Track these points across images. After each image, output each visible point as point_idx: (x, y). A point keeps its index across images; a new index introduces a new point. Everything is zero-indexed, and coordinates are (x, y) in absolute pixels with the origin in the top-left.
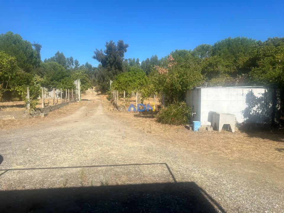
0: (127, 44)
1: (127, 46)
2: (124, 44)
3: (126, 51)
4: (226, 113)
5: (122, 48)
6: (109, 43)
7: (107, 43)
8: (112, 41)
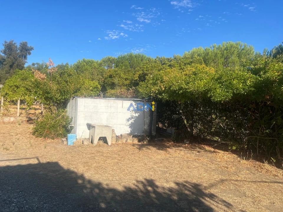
0: (32, 46)
1: (32, 49)
2: (28, 46)
3: (30, 54)
4: (105, 125)
5: (26, 50)
6: (9, 42)
7: (6, 42)
8: (13, 41)
